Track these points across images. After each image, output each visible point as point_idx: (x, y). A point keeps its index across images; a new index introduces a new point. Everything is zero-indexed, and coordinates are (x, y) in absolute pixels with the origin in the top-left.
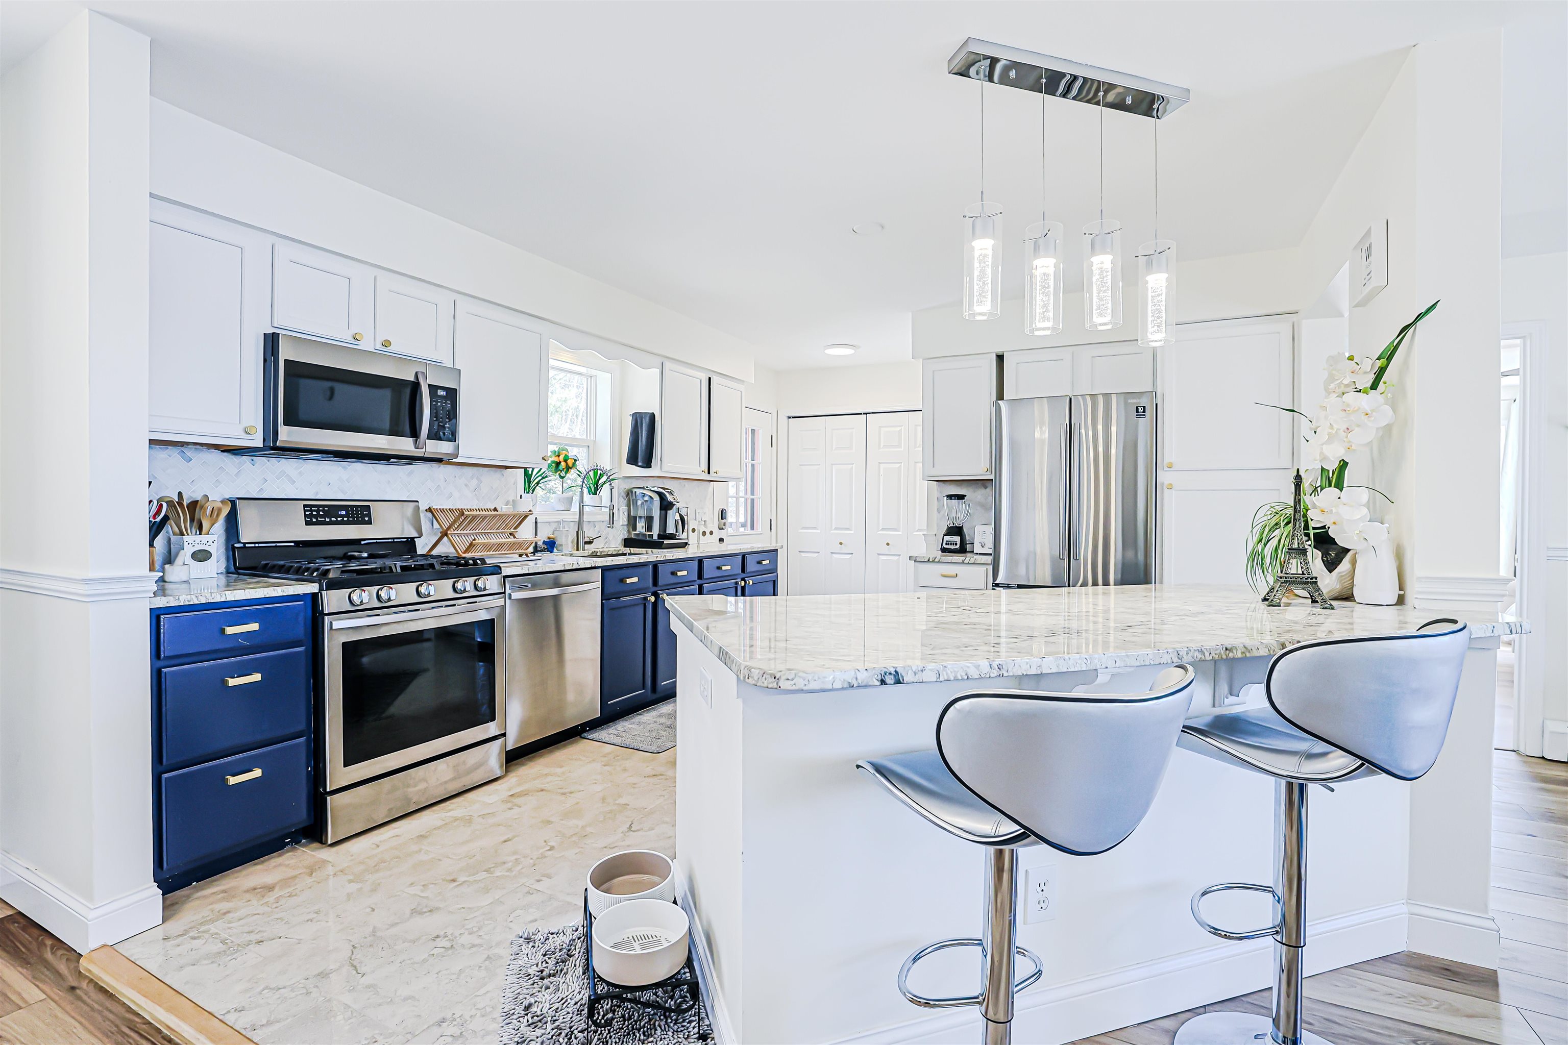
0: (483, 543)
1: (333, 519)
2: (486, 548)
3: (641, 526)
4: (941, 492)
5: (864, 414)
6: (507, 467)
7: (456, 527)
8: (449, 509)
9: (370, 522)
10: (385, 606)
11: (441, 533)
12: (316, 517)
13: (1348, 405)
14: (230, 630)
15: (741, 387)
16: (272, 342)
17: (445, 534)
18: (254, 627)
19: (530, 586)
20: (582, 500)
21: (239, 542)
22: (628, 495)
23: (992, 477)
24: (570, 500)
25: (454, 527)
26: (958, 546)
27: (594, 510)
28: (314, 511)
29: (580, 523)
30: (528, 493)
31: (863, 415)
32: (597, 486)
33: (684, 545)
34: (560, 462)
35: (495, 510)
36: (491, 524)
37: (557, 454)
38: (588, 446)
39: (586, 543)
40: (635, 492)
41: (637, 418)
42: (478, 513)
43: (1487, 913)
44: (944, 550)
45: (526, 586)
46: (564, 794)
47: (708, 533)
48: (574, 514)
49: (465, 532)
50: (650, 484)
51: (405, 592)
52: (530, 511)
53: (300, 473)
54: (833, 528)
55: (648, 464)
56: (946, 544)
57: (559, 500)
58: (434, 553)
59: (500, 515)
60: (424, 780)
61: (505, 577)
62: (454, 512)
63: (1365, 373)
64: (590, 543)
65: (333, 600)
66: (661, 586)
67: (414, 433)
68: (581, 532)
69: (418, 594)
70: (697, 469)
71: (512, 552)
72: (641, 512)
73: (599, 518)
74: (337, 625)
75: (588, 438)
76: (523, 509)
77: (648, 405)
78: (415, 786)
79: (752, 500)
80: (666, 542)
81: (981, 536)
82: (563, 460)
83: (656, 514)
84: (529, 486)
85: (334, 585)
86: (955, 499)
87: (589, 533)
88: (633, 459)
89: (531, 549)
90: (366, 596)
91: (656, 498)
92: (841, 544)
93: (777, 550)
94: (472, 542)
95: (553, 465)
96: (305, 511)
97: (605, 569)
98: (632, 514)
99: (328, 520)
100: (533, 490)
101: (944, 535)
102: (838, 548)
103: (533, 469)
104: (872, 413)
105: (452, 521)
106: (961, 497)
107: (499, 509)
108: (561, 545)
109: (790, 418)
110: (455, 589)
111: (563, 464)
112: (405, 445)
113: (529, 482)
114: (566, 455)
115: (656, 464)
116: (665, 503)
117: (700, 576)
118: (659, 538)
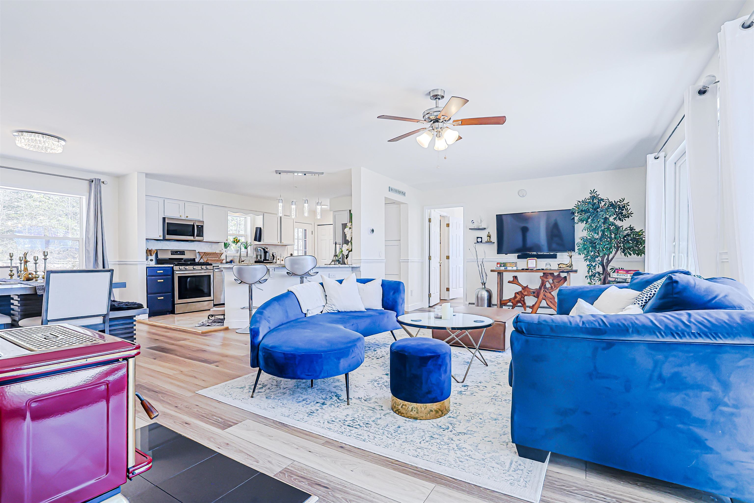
0: (211, 259)
1: (177, 254)
2: (211, 261)
3: (259, 258)
6: (219, 243)
8: (203, 252)
9: (185, 255)
10: (186, 270)
12: (173, 253)
14: (158, 272)
16: (164, 219)
17: (202, 258)
18: (162, 272)
21: (158, 258)
22: (256, 249)
24: (238, 250)
29: (240, 256)
32: (247, 247)
35: (215, 252)
36: (214, 255)
37: (234, 239)
38: (243, 237)
39: (242, 261)
40: (258, 249)
41: (257, 229)
42: (211, 253)
48: (239, 254)
49: (206, 257)
51: (191, 267)
52: (225, 253)
53: (170, 244)
55: (260, 241)
57: (234, 250)
58: (199, 261)
61: (213, 266)
64: (243, 261)
65: (176, 268)
67: (193, 236)
68: (240, 259)
70: (276, 242)
71: (218, 262)
72: (259, 253)
74: (177, 272)
75: (245, 234)
76: (223, 252)
77: (260, 225)
83: (263, 254)
84: (226, 247)
85: (176, 266)
87: (243, 259)
88: (255, 240)
90: (182, 267)
91: (263, 250)
94: (208, 259)
95: (233, 241)
96: (171, 252)
98: (257, 254)
109: (318, 225)
110: (201, 268)
111: (236, 241)
112: (191, 238)
114: (237, 239)
115: (262, 241)
116: (265, 251)
118: (263, 260)
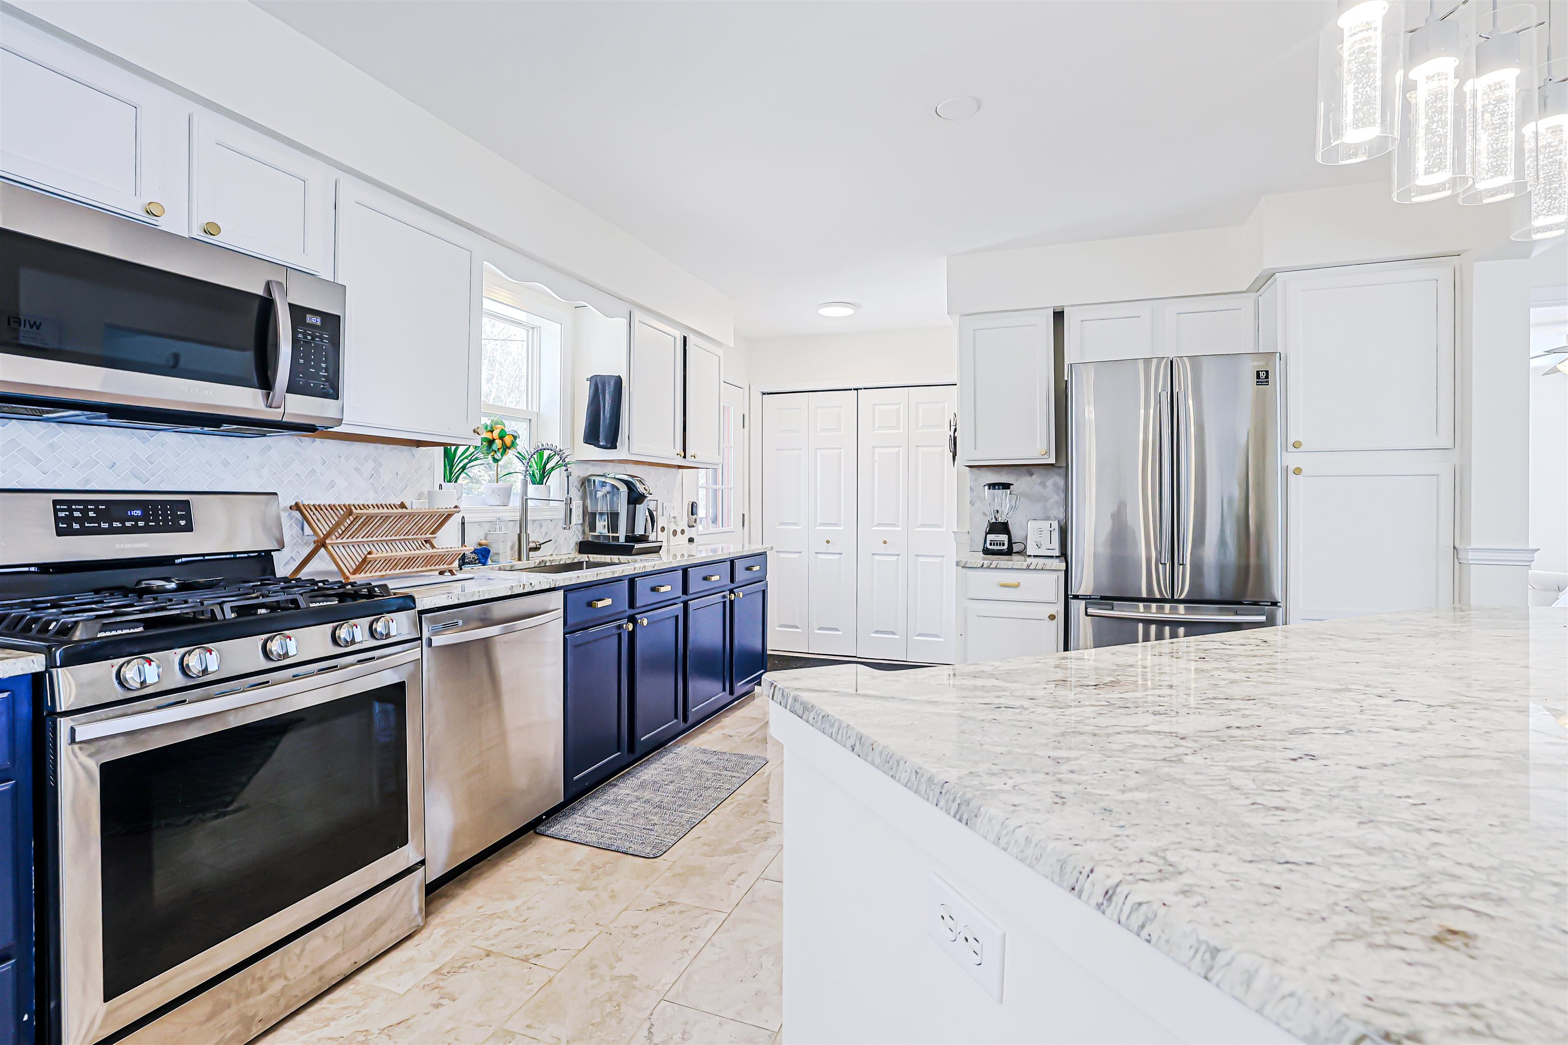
0: (385, 557)
1: (116, 524)
2: (389, 564)
3: (601, 527)
4: (975, 480)
5: (854, 389)
6: (419, 444)
7: (341, 532)
8: (329, 505)
9: (189, 528)
10: (196, 684)
11: (314, 542)
12: (80, 520)
15: (720, 352)
17: (321, 544)
19: (460, 622)
20: (525, 492)
22: (583, 483)
23: (1051, 461)
24: (508, 492)
25: (336, 533)
26: (1006, 547)
27: (539, 504)
28: (77, 510)
29: (523, 523)
30: (450, 481)
31: (853, 391)
32: (544, 472)
33: (657, 550)
34: (494, 440)
35: (403, 506)
36: (396, 528)
37: (489, 428)
38: (530, 420)
39: (531, 549)
40: (594, 481)
41: (598, 383)
42: (376, 511)
44: (986, 552)
45: (456, 624)
46: (525, 960)
47: (677, 533)
48: (513, 511)
49: (355, 540)
50: (613, 471)
51: (238, 654)
52: (456, 507)
53: (51, 445)
54: (818, 524)
55: (611, 445)
56: (991, 544)
57: (493, 491)
58: (304, 575)
59: (410, 515)
60: (281, 975)
61: (421, 613)
62: (337, 509)
64: (536, 549)
66: (639, 607)
67: (265, 383)
68: (524, 536)
69: (267, 654)
70: (671, 452)
71: (429, 568)
72: (602, 507)
73: (547, 515)
75: (530, 409)
76: (443, 504)
77: (613, 367)
78: (263, 990)
79: (714, 490)
80: (637, 546)
81: (1037, 535)
82: (498, 437)
83: (623, 509)
84: (451, 473)
85: (82, 654)
86: (999, 489)
87: (535, 536)
88: (592, 437)
89: (456, 564)
90: (155, 667)
91: (624, 489)
92: (828, 542)
93: (766, 552)
94: (366, 557)
95: (484, 443)
96: (56, 511)
97: (568, 590)
98: (589, 510)
99: (105, 525)
100: (457, 478)
101: (987, 534)
102: (823, 547)
103: (457, 446)
104: (864, 389)
105: (334, 523)
106: (1006, 486)
107: (408, 505)
108: (498, 554)
109: (764, 394)
110: (335, 640)
111: (498, 443)
112: (248, 400)
113: (451, 467)
114: (502, 429)
115: (623, 444)
116: (634, 495)
117: (685, 591)
118: (626, 542)
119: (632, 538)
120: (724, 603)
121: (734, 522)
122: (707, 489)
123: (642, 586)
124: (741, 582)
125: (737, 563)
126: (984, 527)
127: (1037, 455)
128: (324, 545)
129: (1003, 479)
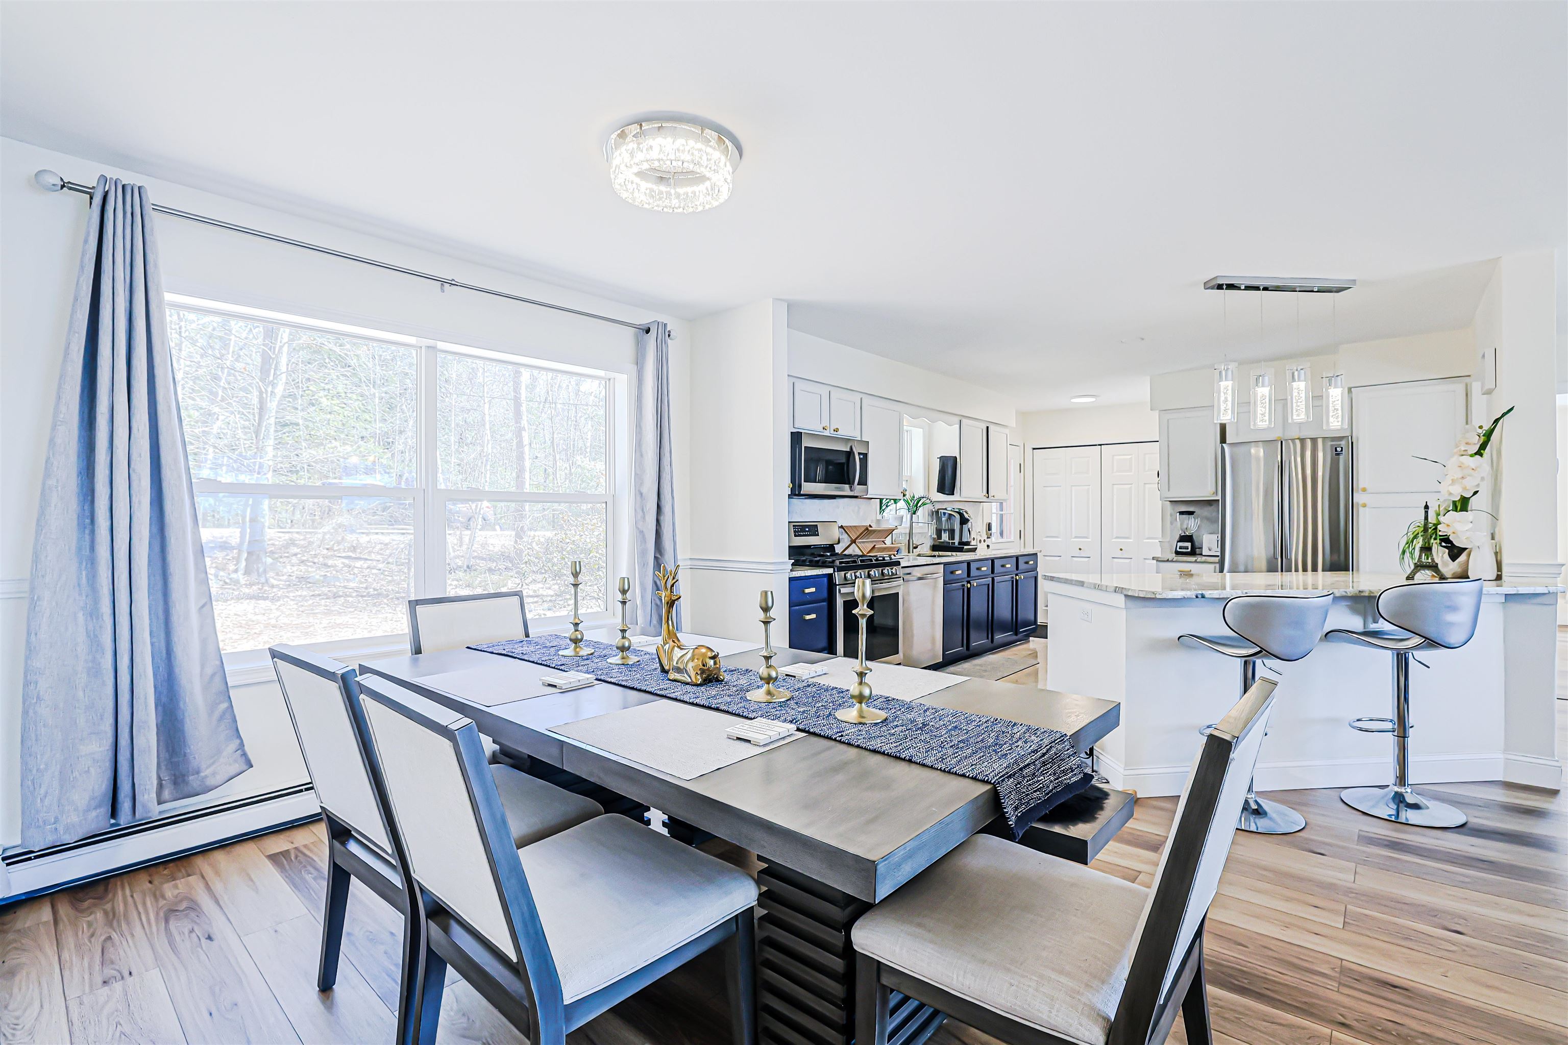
0: (878, 547)
1: (804, 533)
2: (878, 550)
3: (945, 537)
4: (1173, 509)
5: (1099, 445)
7: (859, 537)
9: (818, 535)
11: (850, 541)
12: (797, 532)
13: (1463, 463)
14: (806, 591)
15: (1007, 431)
16: (796, 438)
17: (853, 542)
18: (813, 590)
20: (911, 519)
23: (1219, 497)
24: (902, 519)
26: (1189, 550)
28: (797, 528)
29: (911, 534)
31: (1097, 446)
33: (974, 550)
36: (873, 535)
39: (914, 548)
40: (940, 512)
41: (944, 460)
42: (873, 529)
43: (1554, 758)
44: (1177, 553)
47: (982, 541)
48: (905, 528)
49: (864, 540)
50: (952, 506)
54: (1073, 536)
55: (951, 492)
56: (1179, 548)
58: (846, 553)
61: (902, 568)
62: (860, 528)
63: (1475, 444)
64: (916, 547)
65: (839, 577)
66: (973, 577)
67: (852, 482)
68: (911, 540)
70: (980, 494)
72: (945, 525)
74: (841, 590)
77: (953, 452)
79: (1002, 516)
80: (965, 547)
81: (1209, 543)
83: (957, 527)
85: (840, 569)
86: (1186, 515)
87: (916, 540)
88: (941, 489)
90: (849, 575)
91: (958, 516)
92: (1080, 549)
93: (1036, 554)
94: (874, 547)
97: (939, 566)
98: (938, 528)
99: (802, 534)
101: (1178, 542)
102: (1077, 553)
104: (1106, 444)
105: (858, 533)
106: (1191, 513)
107: (871, 525)
109: (1034, 449)
112: (846, 489)
115: (957, 492)
117: (993, 572)
118: (959, 545)
119: (961, 543)
120: (1013, 581)
121: (1014, 536)
122: (997, 514)
123: (973, 566)
124: (1022, 570)
125: (1020, 559)
126: (1177, 537)
127: (1208, 495)
128: (855, 542)
129: (1191, 509)
